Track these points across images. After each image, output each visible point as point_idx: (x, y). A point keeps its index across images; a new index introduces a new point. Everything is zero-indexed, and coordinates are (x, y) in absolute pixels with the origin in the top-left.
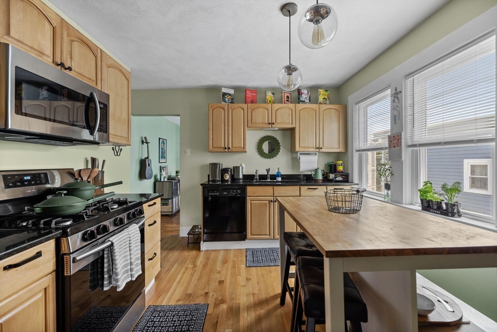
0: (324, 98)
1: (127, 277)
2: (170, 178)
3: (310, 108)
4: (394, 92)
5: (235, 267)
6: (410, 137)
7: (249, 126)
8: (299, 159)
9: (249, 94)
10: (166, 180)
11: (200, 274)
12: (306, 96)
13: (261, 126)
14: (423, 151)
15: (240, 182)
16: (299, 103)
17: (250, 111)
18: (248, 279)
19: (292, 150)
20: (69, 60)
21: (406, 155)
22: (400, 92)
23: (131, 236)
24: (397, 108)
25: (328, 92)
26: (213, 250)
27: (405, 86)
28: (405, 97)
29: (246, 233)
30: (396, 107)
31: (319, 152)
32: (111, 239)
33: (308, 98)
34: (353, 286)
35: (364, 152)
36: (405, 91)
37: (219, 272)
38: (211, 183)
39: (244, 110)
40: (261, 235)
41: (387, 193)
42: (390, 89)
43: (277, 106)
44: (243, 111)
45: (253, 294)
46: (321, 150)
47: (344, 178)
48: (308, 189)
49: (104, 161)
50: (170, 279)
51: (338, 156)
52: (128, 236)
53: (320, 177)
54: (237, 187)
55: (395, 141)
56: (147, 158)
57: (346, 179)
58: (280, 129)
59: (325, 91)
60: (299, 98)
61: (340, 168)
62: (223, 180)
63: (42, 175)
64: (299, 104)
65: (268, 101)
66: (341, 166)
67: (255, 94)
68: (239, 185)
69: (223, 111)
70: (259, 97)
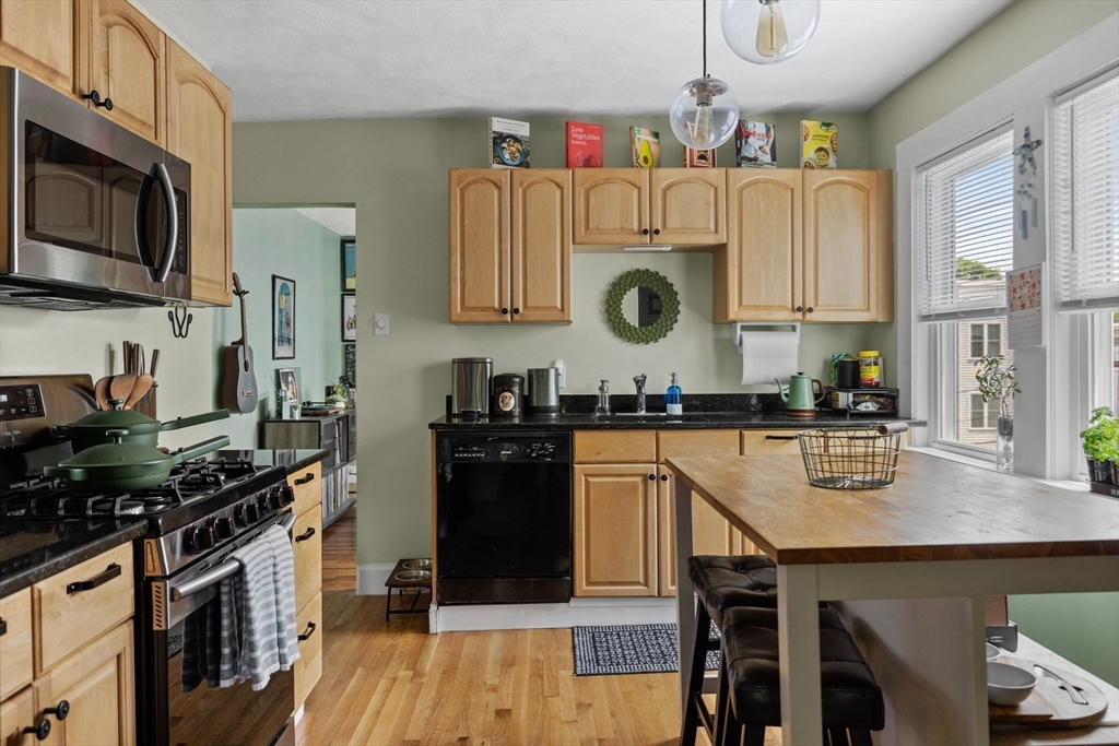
0: (820, 149)
1: (270, 661)
2: (309, 411)
3: (774, 182)
4: (1022, 141)
5: (541, 677)
6: (1065, 277)
7: (578, 240)
8: (741, 344)
9: (577, 137)
10: (297, 416)
11: (438, 693)
12: (762, 143)
13: (617, 239)
14: (1102, 318)
15: (549, 419)
16: (739, 165)
17: (581, 192)
18: (582, 706)
19: (718, 315)
20: (103, 78)
21: (1055, 331)
22: (1039, 143)
23: (276, 552)
24: (1031, 191)
25: (833, 130)
26: (468, 633)
27: (1052, 126)
28: (1052, 159)
29: (572, 577)
30: (1026, 188)
31: (803, 322)
32: (238, 554)
33: (768, 149)
34: (856, 658)
35: (945, 323)
36: (1052, 140)
37: (495, 689)
38: (456, 421)
39: (562, 189)
40: (620, 583)
41: (1006, 448)
42: (1012, 132)
43: (667, 175)
44: (558, 192)
45: (600, 741)
46: (809, 316)
47: (883, 406)
48: (768, 437)
49: (156, 353)
50: (349, 707)
51: (869, 333)
52: (271, 553)
53: (807, 402)
54: (543, 434)
55: (1025, 290)
56: (242, 342)
57: (890, 406)
58: (677, 250)
59: (824, 124)
60: (739, 151)
61: (872, 374)
62: (495, 411)
63: (29, 391)
64: (738, 170)
65: (641, 161)
66: (873, 367)
67: (597, 138)
68: (549, 427)
69: (496, 192)
70: (612, 143)
